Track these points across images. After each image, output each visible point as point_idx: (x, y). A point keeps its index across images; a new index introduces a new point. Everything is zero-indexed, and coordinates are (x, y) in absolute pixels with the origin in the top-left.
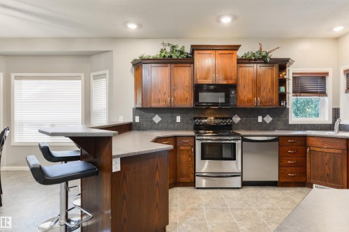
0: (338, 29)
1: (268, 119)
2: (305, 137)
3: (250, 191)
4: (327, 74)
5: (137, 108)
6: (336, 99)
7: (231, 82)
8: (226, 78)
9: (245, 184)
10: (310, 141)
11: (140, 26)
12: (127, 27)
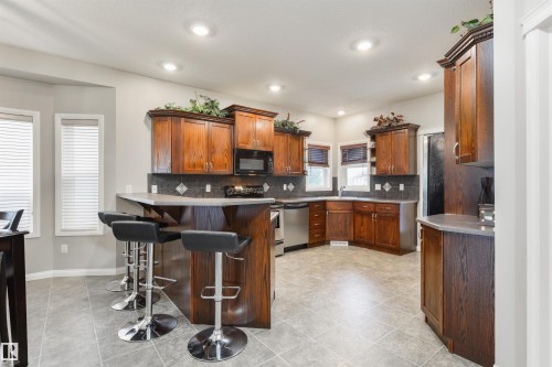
0: (341, 113)
1: (291, 187)
2: (325, 202)
3: (292, 255)
4: (329, 148)
5: (154, 174)
6: (335, 171)
7: (269, 150)
8: (265, 145)
9: (287, 250)
10: (329, 205)
11: (180, 67)
12: (162, 68)
